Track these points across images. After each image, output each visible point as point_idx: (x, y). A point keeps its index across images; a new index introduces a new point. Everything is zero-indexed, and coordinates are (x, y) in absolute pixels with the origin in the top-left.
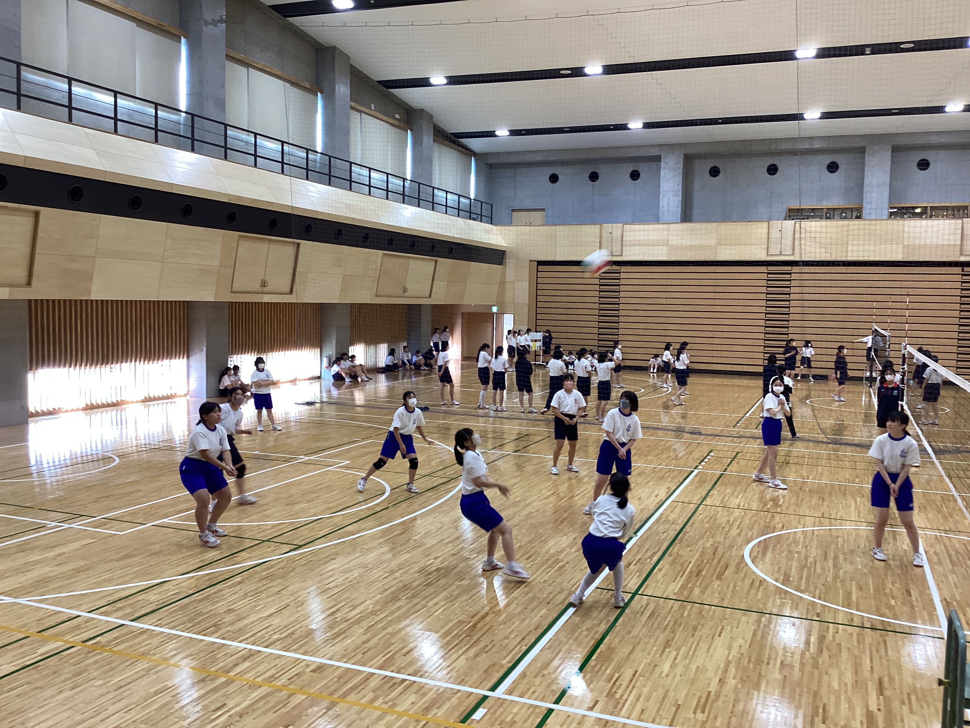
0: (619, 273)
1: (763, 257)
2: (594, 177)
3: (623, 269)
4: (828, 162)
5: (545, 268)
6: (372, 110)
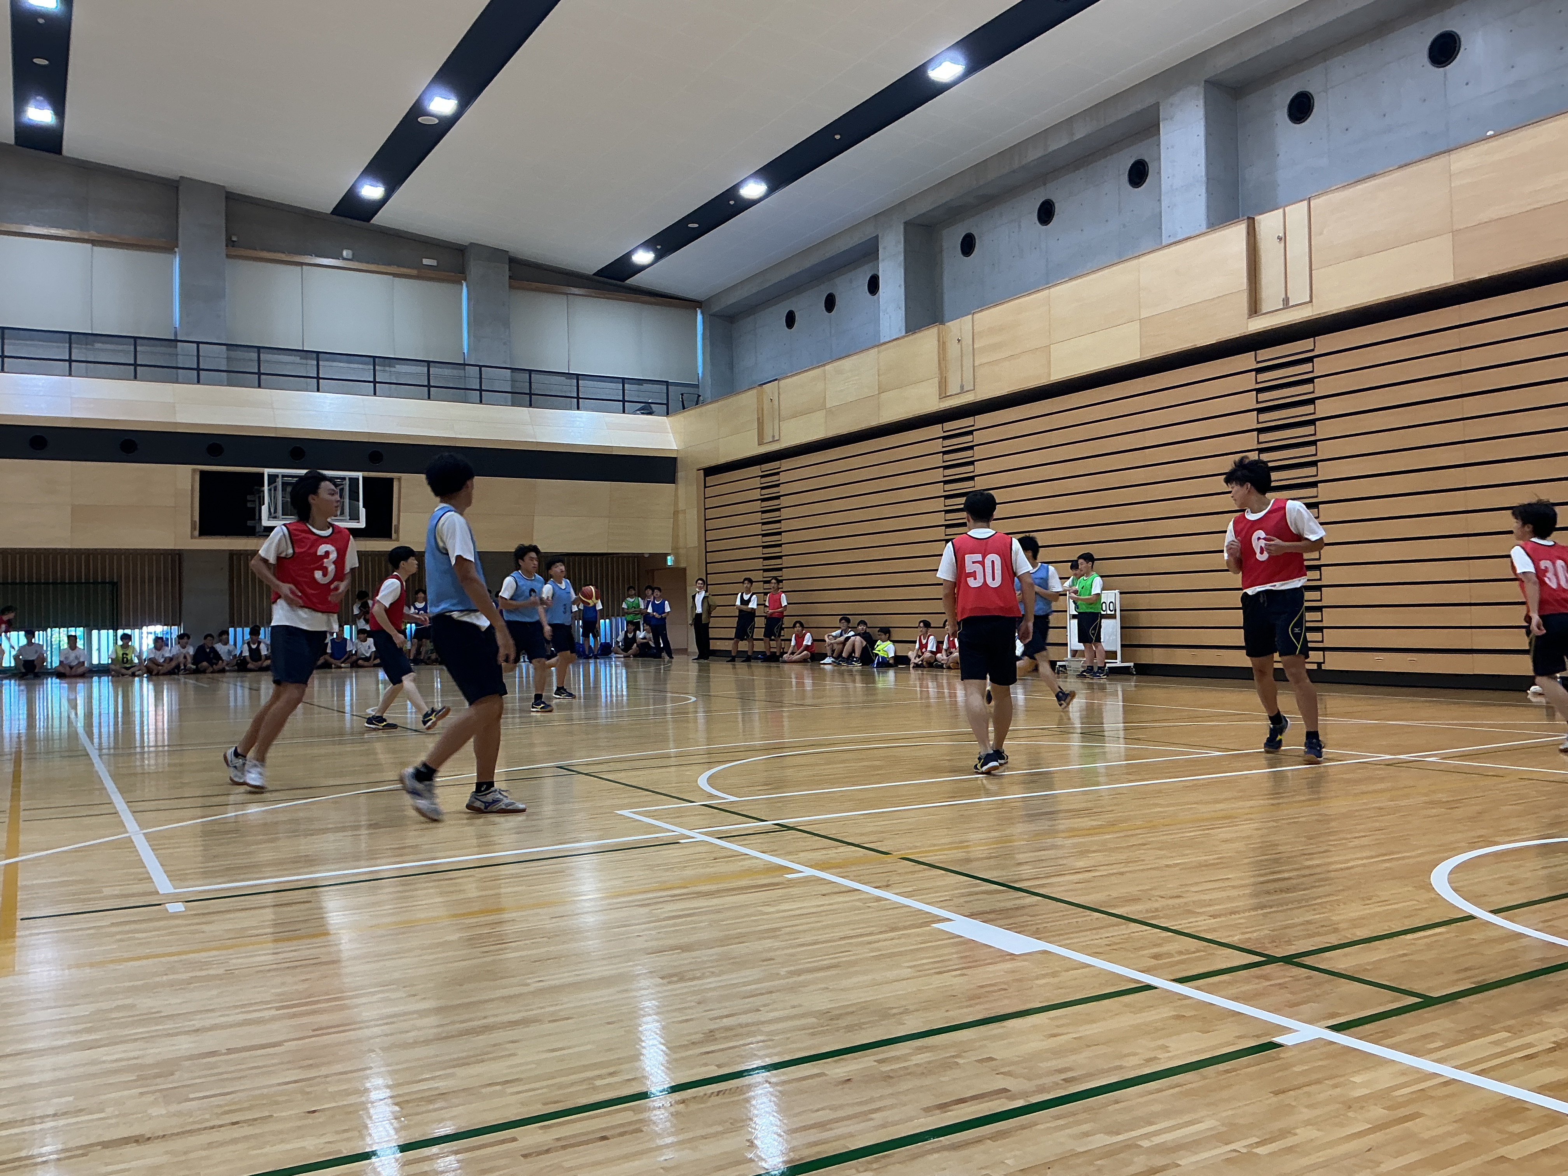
0: (778, 473)
1: (933, 405)
2: (830, 303)
3: (786, 464)
5: (712, 480)
6: (344, 259)
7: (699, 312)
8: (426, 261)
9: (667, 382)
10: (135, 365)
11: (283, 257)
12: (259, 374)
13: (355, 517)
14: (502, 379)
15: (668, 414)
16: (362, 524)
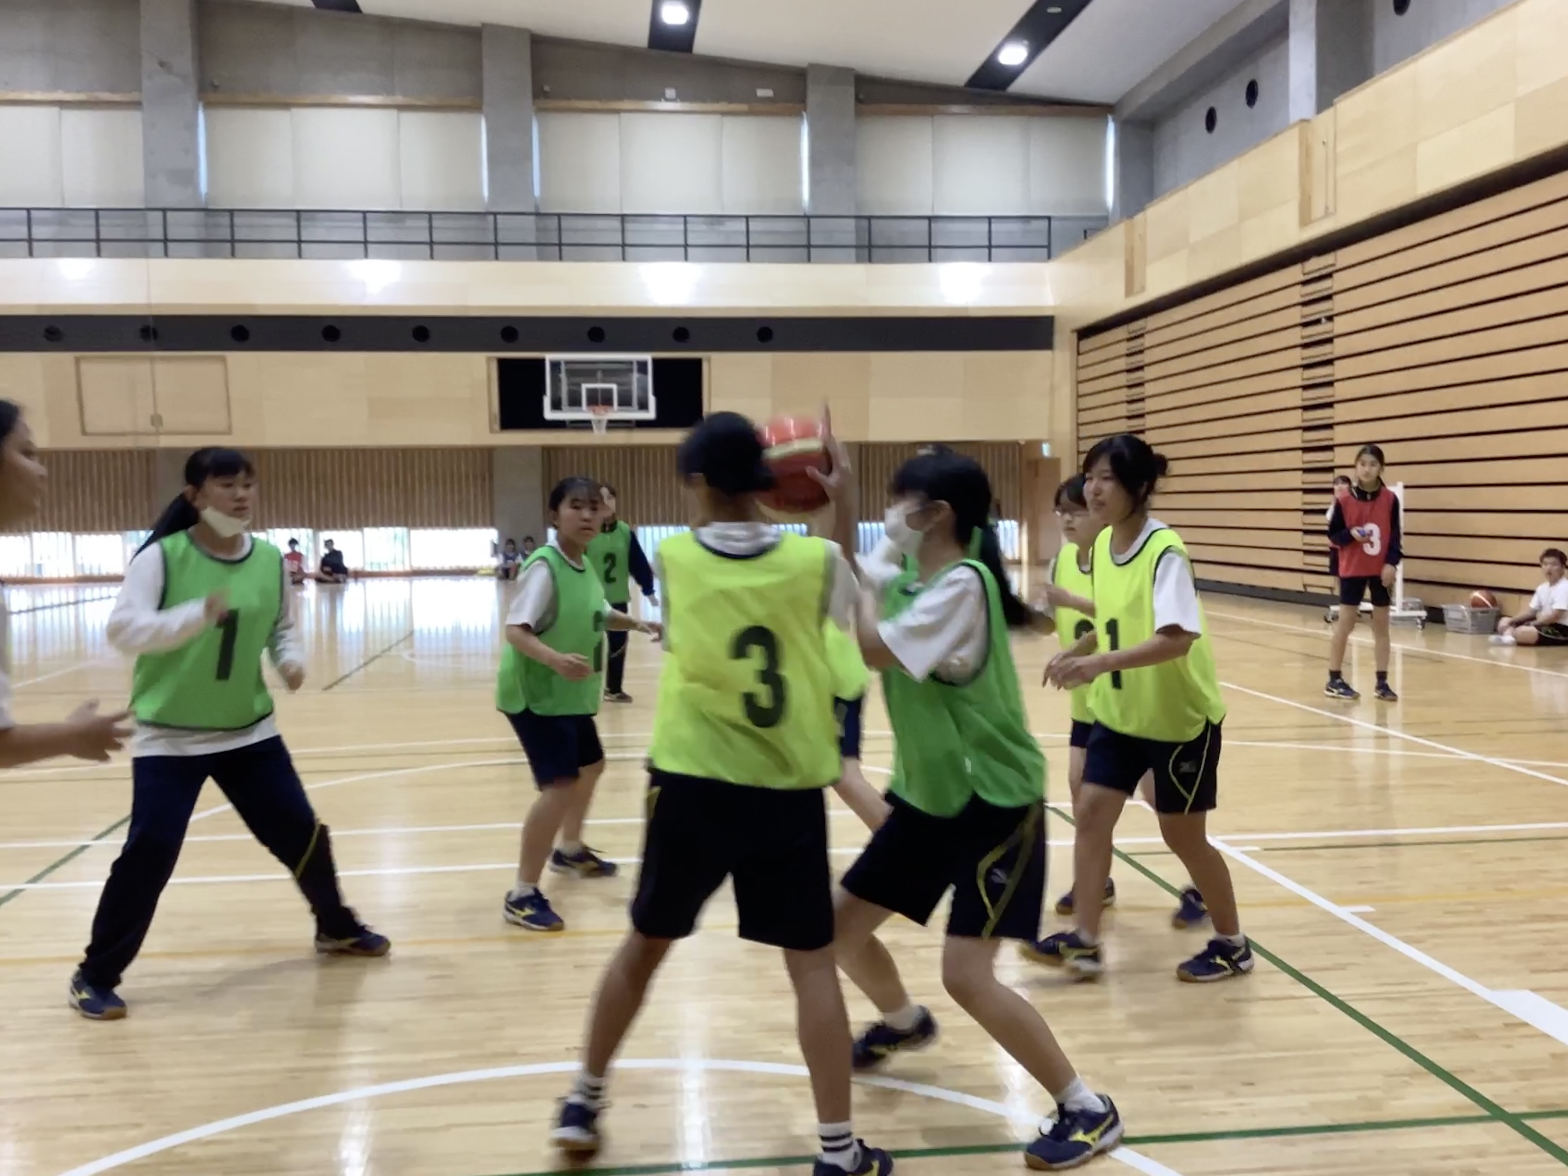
0: (1143, 335)
3: (1151, 322)
5: (1087, 344)
6: (667, 100)
7: (1110, 118)
8: (761, 93)
9: (1049, 218)
10: (431, 243)
11: (597, 104)
12: (560, 245)
13: (643, 406)
14: (847, 231)
15: (1049, 257)
16: (651, 414)
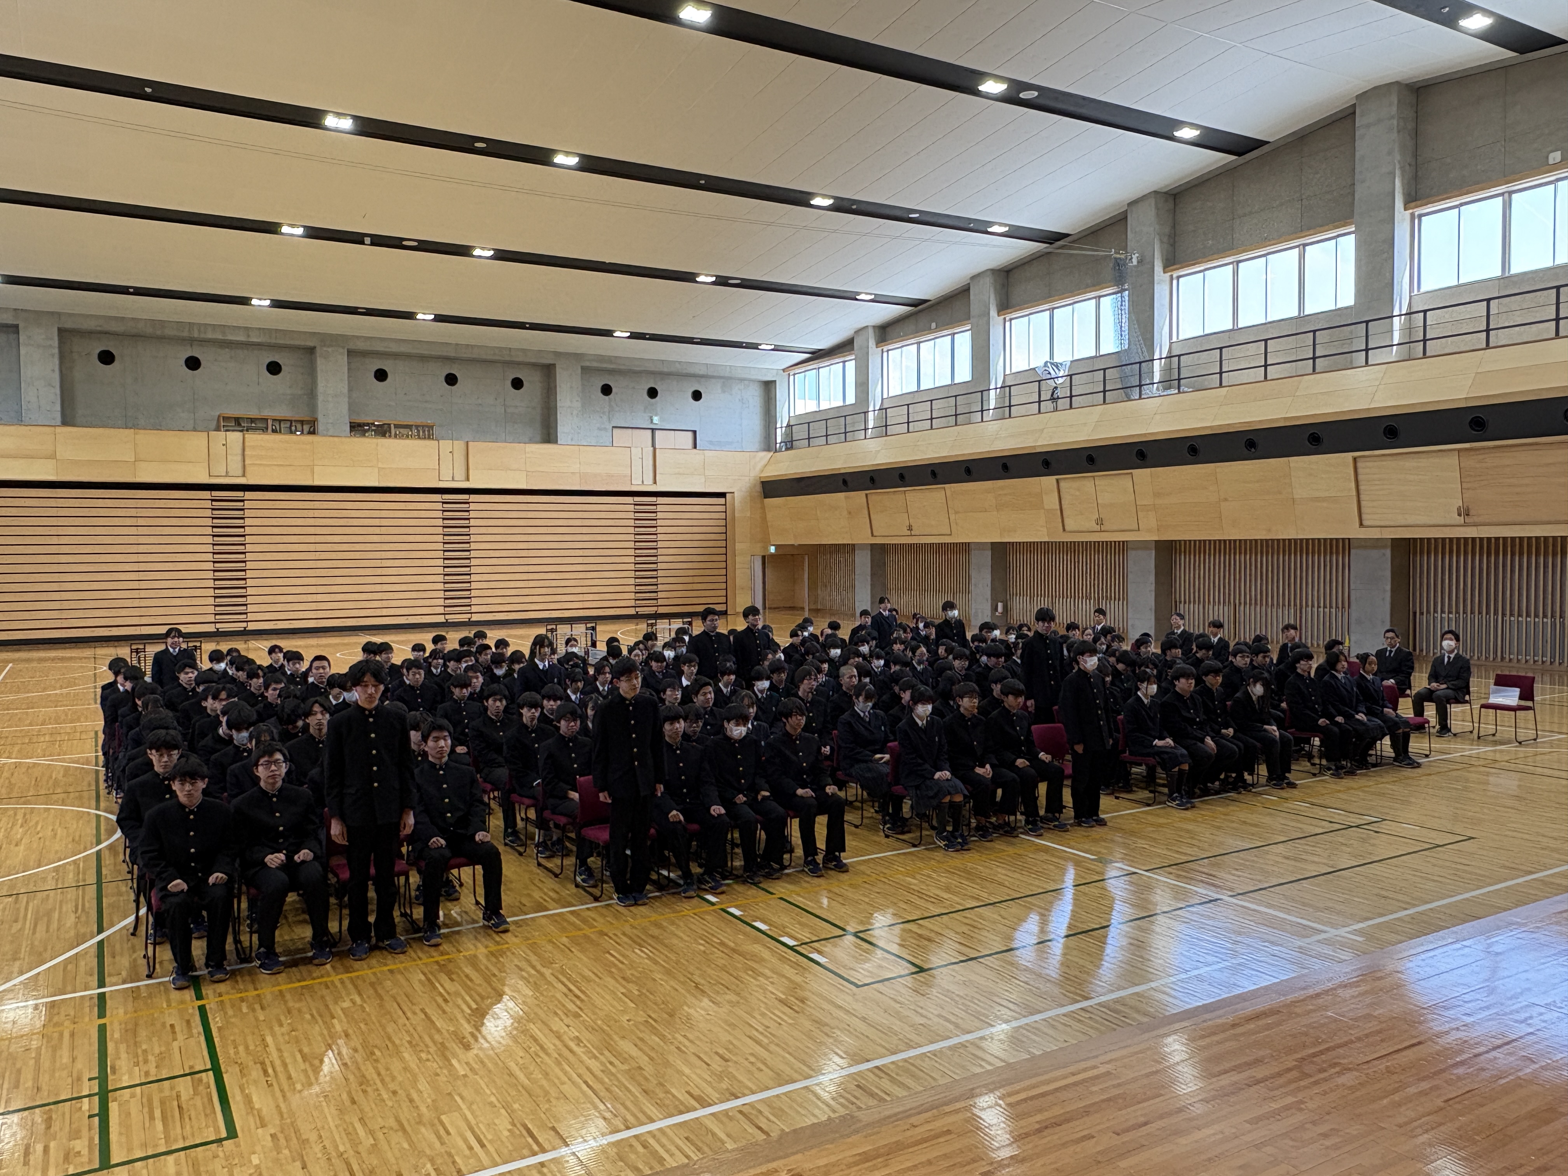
1: (203, 478)
4: (268, 361)
